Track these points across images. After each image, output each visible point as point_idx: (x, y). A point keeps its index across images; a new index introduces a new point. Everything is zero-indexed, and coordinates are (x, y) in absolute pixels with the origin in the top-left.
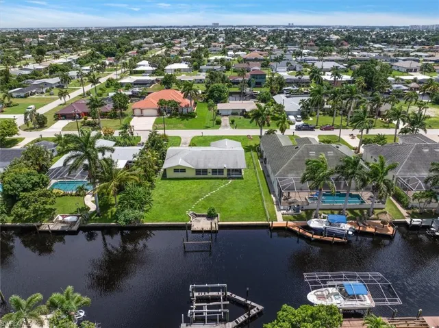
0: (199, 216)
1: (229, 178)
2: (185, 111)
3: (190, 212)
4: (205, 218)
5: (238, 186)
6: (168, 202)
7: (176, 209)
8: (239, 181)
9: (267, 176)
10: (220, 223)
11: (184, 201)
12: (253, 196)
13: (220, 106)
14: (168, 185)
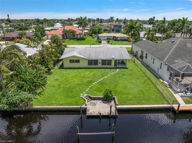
0: (94, 99)
1: (116, 68)
2: (79, 37)
3: (84, 95)
4: (100, 101)
5: (126, 73)
6: (62, 86)
7: (70, 91)
8: (125, 70)
9: (147, 67)
10: (118, 107)
11: (79, 85)
12: (143, 81)
13: (100, 35)
14: (64, 72)
